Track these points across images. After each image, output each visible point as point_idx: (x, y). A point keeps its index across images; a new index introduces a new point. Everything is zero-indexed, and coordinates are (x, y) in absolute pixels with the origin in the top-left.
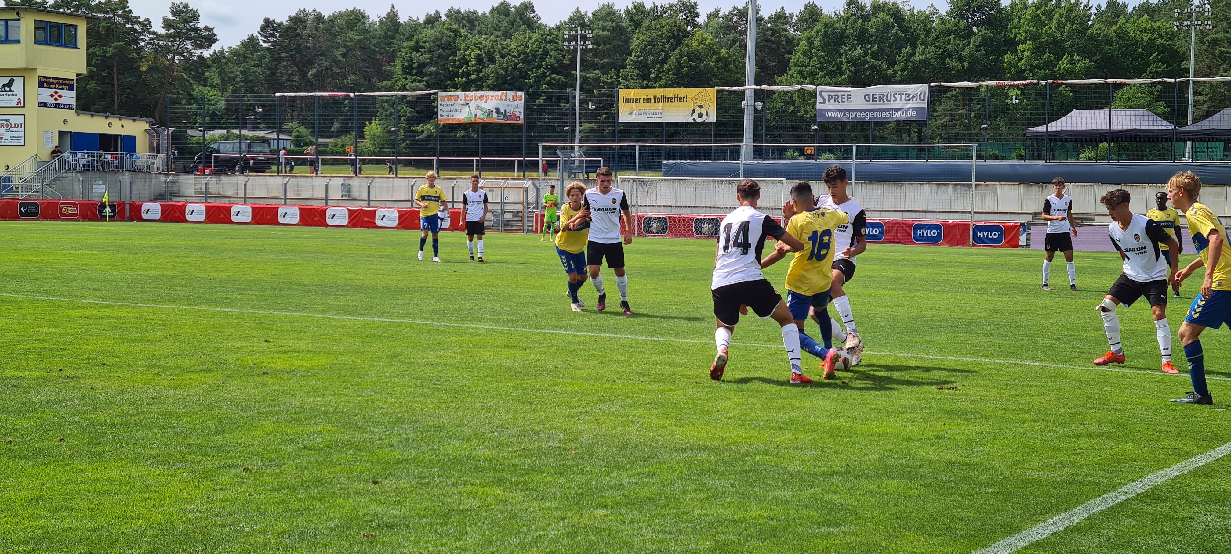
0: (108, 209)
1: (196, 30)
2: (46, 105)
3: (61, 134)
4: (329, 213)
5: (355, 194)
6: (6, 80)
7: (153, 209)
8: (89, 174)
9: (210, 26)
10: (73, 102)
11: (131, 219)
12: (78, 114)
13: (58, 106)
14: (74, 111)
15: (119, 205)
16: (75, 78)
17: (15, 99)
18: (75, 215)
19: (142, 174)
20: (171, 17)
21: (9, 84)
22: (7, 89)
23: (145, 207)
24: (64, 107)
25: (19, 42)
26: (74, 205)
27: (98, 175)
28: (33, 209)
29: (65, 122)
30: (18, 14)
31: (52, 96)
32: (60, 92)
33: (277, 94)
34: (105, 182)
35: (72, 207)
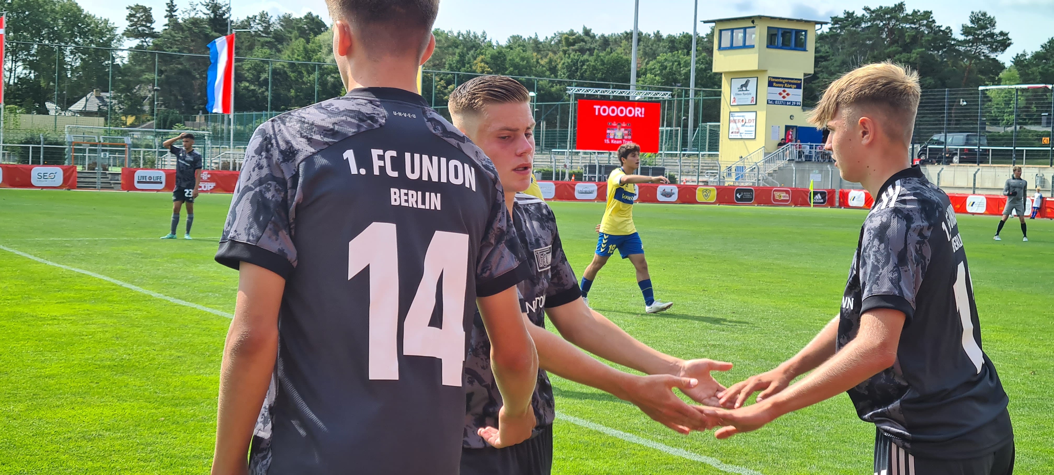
0: (819, 197)
2: (774, 102)
3: (788, 128)
6: (743, 81)
7: (858, 197)
8: (807, 166)
10: (800, 99)
11: (839, 206)
12: (803, 110)
13: (785, 103)
14: (800, 107)
16: (802, 78)
17: (750, 97)
18: (788, 201)
21: (746, 85)
22: (744, 89)
23: (851, 195)
24: (791, 103)
25: (754, 47)
26: (787, 192)
27: (814, 166)
28: (748, 195)
29: (792, 117)
31: (780, 94)
32: (788, 90)
34: (821, 172)
35: (784, 194)
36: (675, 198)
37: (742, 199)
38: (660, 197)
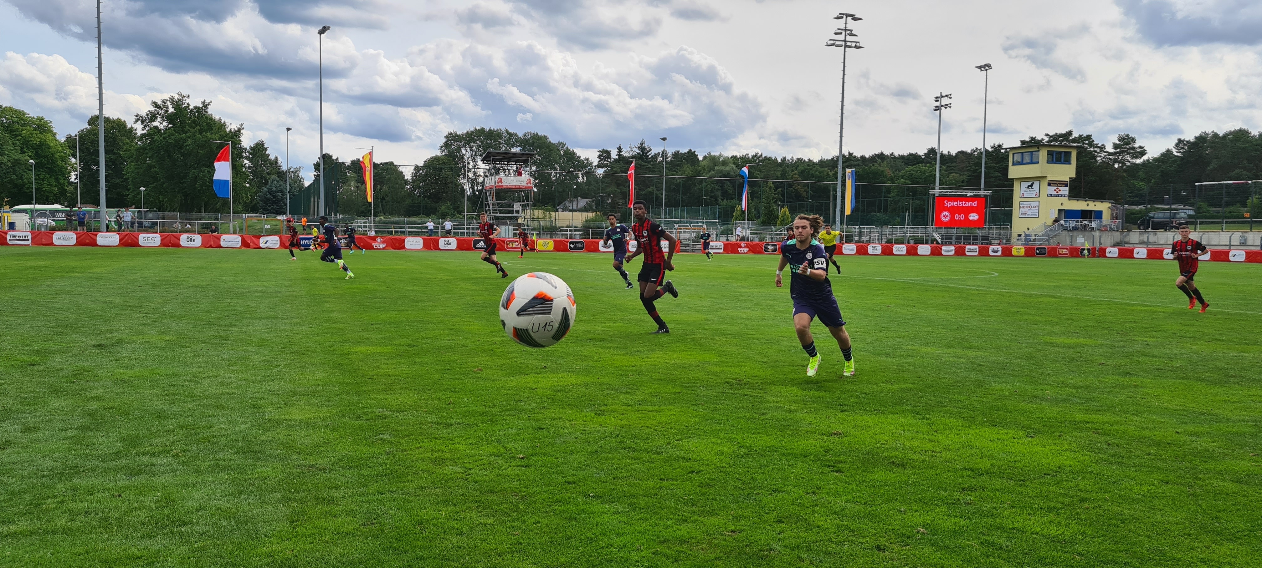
0: (1086, 252)
1: (1134, 148)
2: (1051, 195)
3: (1060, 211)
4: (1231, 253)
5: (1250, 242)
6: (1030, 183)
7: (1113, 252)
8: (1075, 233)
9: (1142, 145)
10: (1067, 193)
11: (1099, 256)
12: (1069, 200)
13: (1058, 196)
14: (1067, 198)
15: (1092, 249)
16: (1068, 180)
17: (1035, 193)
18: (1067, 254)
19: (1106, 232)
20: (1118, 142)
21: (1032, 185)
22: (1030, 188)
23: (1108, 250)
24: (1062, 196)
25: (1038, 163)
26: (1067, 249)
27: (1080, 233)
28: (1043, 251)
29: (1062, 204)
30: (1038, 148)
31: (1055, 190)
32: (1060, 188)
33: (1197, 184)
34: (1084, 237)
35: (1065, 250)
36: (999, 253)
37: (1040, 254)
38: (991, 253)
